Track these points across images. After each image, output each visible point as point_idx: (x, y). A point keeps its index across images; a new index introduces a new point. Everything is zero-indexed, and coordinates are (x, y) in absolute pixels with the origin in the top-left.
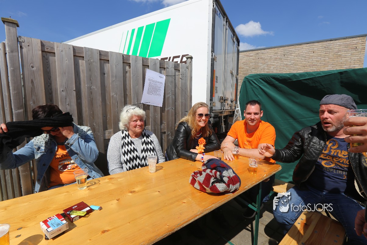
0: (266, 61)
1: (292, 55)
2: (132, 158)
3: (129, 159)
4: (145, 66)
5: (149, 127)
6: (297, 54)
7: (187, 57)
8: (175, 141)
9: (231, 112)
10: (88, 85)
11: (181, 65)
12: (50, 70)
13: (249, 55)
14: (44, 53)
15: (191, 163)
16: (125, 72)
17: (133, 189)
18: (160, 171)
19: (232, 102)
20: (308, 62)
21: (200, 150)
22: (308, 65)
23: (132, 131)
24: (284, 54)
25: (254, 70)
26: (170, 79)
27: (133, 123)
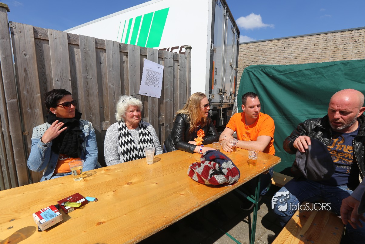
0: (266, 53)
1: (293, 47)
2: (129, 149)
3: (126, 150)
4: (143, 56)
5: (147, 119)
6: (298, 46)
7: (186, 47)
8: (174, 133)
9: (229, 105)
10: (84, 75)
11: (180, 55)
12: (44, 58)
13: (249, 47)
14: (37, 41)
15: (189, 155)
16: (122, 62)
17: (130, 180)
18: (159, 162)
19: (231, 94)
20: (308, 55)
21: (199, 142)
22: (309, 58)
23: (129, 122)
24: (284, 46)
25: (253, 62)
26: (169, 70)
27: (130, 114)
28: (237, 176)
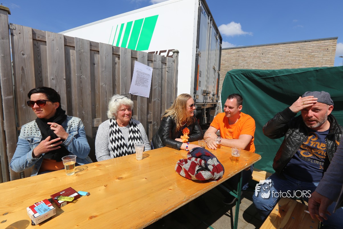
0: (246, 58)
1: (270, 53)
2: (120, 146)
3: (116, 146)
4: (134, 58)
5: (136, 117)
6: (275, 53)
7: (173, 51)
8: (161, 130)
9: (212, 105)
10: (78, 75)
11: (168, 58)
13: (230, 52)
15: (176, 151)
16: (114, 64)
17: (121, 175)
18: (147, 158)
19: (213, 95)
20: (284, 61)
21: (185, 139)
22: (284, 64)
23: (120, 119)
24: (262, 52)
25: (235, 66)
26: (157, 71)
27: (121, 113)
28: (222, 173)
